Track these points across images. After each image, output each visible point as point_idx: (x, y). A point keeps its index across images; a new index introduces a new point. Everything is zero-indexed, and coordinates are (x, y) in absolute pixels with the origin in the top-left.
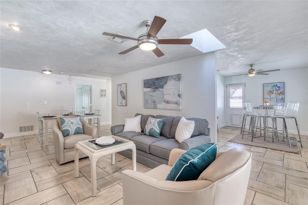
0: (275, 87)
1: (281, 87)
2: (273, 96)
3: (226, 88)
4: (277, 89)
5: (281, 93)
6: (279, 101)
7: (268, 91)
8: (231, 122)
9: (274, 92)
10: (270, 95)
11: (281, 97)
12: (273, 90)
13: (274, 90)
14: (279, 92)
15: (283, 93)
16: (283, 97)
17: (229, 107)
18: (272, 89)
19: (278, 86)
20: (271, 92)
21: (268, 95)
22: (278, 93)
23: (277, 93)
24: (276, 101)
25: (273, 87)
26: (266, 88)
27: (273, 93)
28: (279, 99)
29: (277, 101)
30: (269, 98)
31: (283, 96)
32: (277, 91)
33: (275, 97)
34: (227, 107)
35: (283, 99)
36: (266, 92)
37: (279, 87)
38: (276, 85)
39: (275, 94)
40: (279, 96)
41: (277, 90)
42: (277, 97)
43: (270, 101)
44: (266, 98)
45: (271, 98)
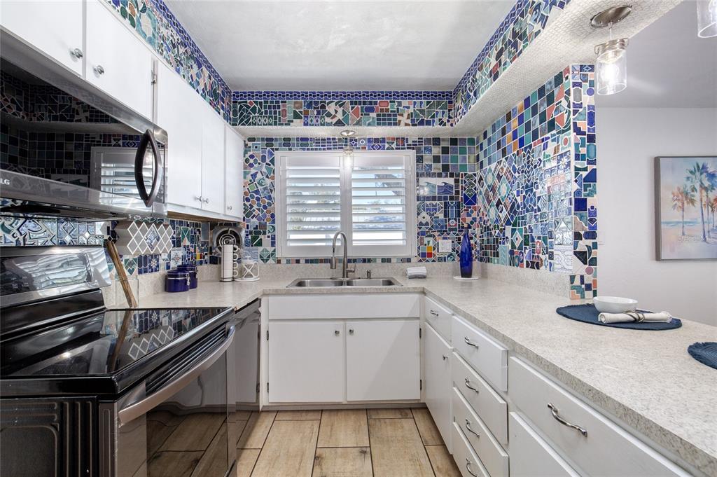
0: (698, 174)
2: (693, 213)
4: (707, 184)
5: (716, 200)
6: (711, 235)
7: (676, 191)
9: (697, 195)
10: (683, 211)
12: (694, 189)
13: (697, 186)
14: (712, 196)
18: (689, 184)
19: (710, 170)
20: (686, 197)
22: (709, 203)
23: (704, 199)
24: (702, 237)
25: (691, 172)
27: (692, 201)
28: (711, 225)
29: (707, 236)
30: (678, 222)
32: (704, 193)
33: (700, 220)
36: (666, 195)
37: (712, 176)
38: (703, 168)
39: (698, 204)
40: (711, 215)
41: (706, 189)
42: (705, 219)
43: (683, 234)
44: (668, 223)
45: (686, 222)
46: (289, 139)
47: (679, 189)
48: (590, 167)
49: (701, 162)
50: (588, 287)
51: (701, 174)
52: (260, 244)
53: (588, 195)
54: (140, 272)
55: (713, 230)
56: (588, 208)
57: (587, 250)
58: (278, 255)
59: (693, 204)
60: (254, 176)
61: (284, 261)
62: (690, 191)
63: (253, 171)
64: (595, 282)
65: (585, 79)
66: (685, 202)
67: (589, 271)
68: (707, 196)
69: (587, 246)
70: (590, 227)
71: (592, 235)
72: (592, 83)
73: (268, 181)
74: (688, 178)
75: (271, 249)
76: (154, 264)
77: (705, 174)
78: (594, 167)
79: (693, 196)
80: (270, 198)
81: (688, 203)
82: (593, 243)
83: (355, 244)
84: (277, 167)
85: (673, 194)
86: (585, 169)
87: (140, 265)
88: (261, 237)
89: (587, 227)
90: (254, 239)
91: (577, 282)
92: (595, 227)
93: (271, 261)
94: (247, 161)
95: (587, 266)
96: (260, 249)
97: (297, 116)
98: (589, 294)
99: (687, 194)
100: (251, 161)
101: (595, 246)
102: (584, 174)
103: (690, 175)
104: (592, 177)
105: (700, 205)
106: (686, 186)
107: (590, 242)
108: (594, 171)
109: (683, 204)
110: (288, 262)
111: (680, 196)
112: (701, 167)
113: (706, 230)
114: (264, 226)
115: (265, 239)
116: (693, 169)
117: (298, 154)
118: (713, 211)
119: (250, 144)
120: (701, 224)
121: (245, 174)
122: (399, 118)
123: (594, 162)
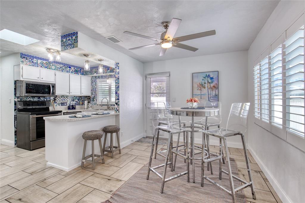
0: (207, 78)
1: (214, 78)
2: (205, 91)
4: (210, 81)
5: (214, 87)
6: (211, 98)
7: (198, 84)
8: (152, 130)
9: (206, 85)
10: (201, 90)
11: (215, 93)
12: (205, 83)
13: (206, 82)
14: (212, 85)
15: (216, 87)
16: (217, 93)
17: (149, 108)
18: (203, 81)
19: (211, 76)
20: (202, 86)
21: (198, 89)
22: (211, 88)
23: (209, 86)
24: (208, 99)
25: (204, 77)
26: (196, 80)
27: (204, 87)
28: (211, 95)
29: (210, 99)
31: (217, 91)
32: (209, 84)
33: (207, 93)
34: (146, 108)
35: (216, 95)
36: (195, 86)
37: (212, 78)
38: (209, 76)
39: (206, 88)
40: (211, 92)
41: (210, 83)
42: (209, 93)
43: (201, 98)
44: (195, 95)
45: (202, 94)
46: (99, 76)
47: (199, 83)
48: (118, 85)
50: (118, 110)
51: (208, 78)
52: (94, 101)
54: (61, 105)
55: (212, 97)
58: (97, 103)
59: (205, 88)
60: (93, 85)
61: (98, 105)
63: (93, 84)
64: (119, 109)
65: (117, 66)
66: (202, 88)
67: (118, 107)
68: (210, 85)
71: (118, 99)
72: (119, 67)
73: (95, 86)
74: (203, 80)
75: (96, 102)
76: (65, 104)
77: (209, 78)
79: (205, 85)
80: (96, 90)
81: (203, 88)
83: (112, 101)
84: (97, 83)
85: (197, 85)
86: (117, 85)
87: (61, 104)
88: (94, 99)
90: (93, 100)
91: (116, 109)
92: (119, 98)
93: (96, 105)
94: (92, 82)
96: (94, 102)
97: (95, 72)
98: (118, 112)
99: (202, 85)
100: (93, 82)
101: (119, 101)
102: (117, 86)
103: (204, 78)
104: (118, 87)
105: (207, 89)
106: (202, 82)
107: (118, 101)
108: (119, 85)
109: (201, 88)
110: (99, 105)
111: (200, 86)
112: (208, 75)
113: (210, 97)
114: (95, 97)
115: (95, 100)
117: (101, 80)
118: (212, 90)
119: (92, 78)
120: (208, 95)
121: (92, 85)
122: (114, 70)
123: (119, 84)
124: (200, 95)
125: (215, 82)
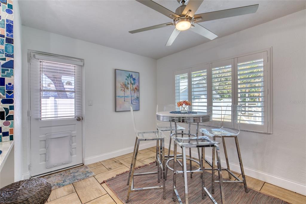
0: (130, 78)
1: (136, 79)
2: (128, 93)
3: (29, 60)
4: (133, 82)
5: (136, 88)
6: (134, 101)
7: (122, 84)
9: (129, 86)
10: (124, 92)
11: (136, 95)
12: (128, 84)
13: (129, 82)
14: (134, 86)
16: (138, 95)
17: (39, 119)
18: (126, 81)
19: (134, 77)
20: (125, 86)
21: (121, 90)
22: (133, 90)
23: (132, 88)
24: (131, 102)
25: (127, 77)
26: (118, 79)
27: (128, 88)
28: (134, 97)
29: (132, 102)
31: (138, 93)
33: (130, 96)
35: (137, 98)
36: (119, 85)
37: (134, 79)
39: (129, 89)
40: (134, 94)
41: (132, 84)
42: (132, 95)
43: (124, 101)
44: (119, 96)
45: (125, 96)
47: (123, 83)
48: (8, 59)
49: (131, 73)
50: (5, 134)
51: (131, 78)
53: (6, 76)
55: (134, 99)
56: (6, 84)
57: (4, 110)
59: (128, 90)
62: (127, 84)
66: (125, 88)
68: (133, 87)
69: (4, 108)
70: (7, 96)
71: (9, 101)
74: (126, 79)
77: (132, 78)
78: (12, 59)
79: (128, 86)
81: (126, 89)
82: (10, 106)
85: (121, 85)
89: (5, 96)
92: (12, 96)
95: (5, 121)
98: (6, 139)
99: (126, 85)
101: (12, 108)
102: (3, 62)
103: (127, 78)
104: (10, 65)
105: (130, 90)
106: (125, 82)
107: (7, 106)
108: (12, 61)
109: (124, 89)
111: (124, 86)
112: (131, 75)
113: (132, 99)
116: (128, 76)
118: (134, 92)
120: (131, 97)
123: (12, 56)
124: (124, 97)
125: (137, 84)
